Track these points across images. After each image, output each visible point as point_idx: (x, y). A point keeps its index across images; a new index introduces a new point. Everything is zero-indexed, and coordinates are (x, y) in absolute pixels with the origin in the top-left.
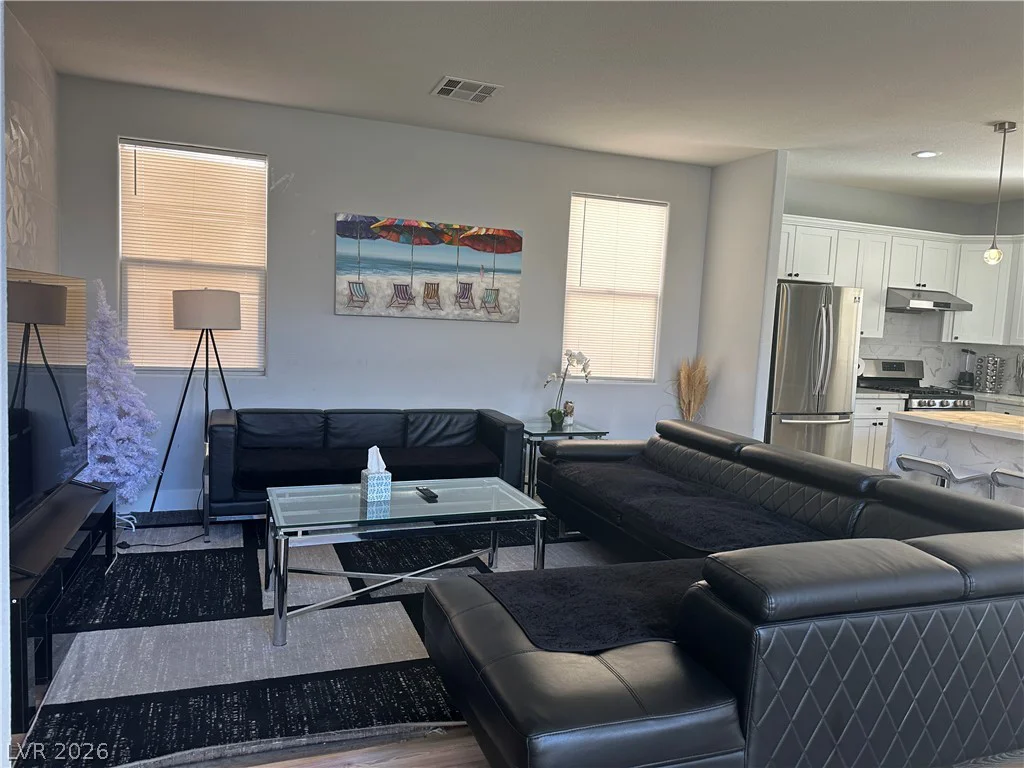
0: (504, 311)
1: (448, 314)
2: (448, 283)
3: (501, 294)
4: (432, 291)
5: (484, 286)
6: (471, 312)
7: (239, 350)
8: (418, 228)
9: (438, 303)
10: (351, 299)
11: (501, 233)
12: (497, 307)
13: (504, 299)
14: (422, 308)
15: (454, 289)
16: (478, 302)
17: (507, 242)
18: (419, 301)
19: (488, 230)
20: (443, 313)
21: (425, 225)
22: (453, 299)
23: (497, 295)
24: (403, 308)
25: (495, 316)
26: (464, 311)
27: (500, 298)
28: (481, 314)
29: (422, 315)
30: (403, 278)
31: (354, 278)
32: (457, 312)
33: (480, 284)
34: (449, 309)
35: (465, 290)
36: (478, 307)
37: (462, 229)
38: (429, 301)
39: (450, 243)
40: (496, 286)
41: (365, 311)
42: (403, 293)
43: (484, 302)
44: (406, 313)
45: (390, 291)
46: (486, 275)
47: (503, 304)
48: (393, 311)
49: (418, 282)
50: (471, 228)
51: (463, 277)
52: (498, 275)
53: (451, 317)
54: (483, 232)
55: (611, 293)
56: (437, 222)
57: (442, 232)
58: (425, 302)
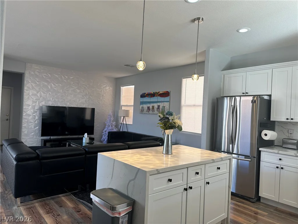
2: (156, 105)
3: (165, 108)
4: (153, 107)
7: (129, 121)
9: (154, 110)
10: (142, 111)
11: (165, 92)
14: (151, 112)
15: (157, 107)
17: (166, 94)
18: (151, 110)
19: (163, 92)
20: (155, 113)
21: (152, 93)
22: (156, 109)
23: (164, 108)
24: (148, 112)
30: (149, 105)
31: (142, 106)
34: (156, 112)
35: (159, 106)
37: (158, 92)
39: (156, 96)
40: (164, 105)
41: (143, 113)
42: (149, 108)
43: (162, 110)
45: (147, 108)
48: (147, 113)
49: (151, 106)
50: (160, 92)
51: (158, 104)
52: (165, 103)
53: (156, 114)
55: (194, 106)
56: (154, 92)
57: (155, 94)
58: (152, 110)
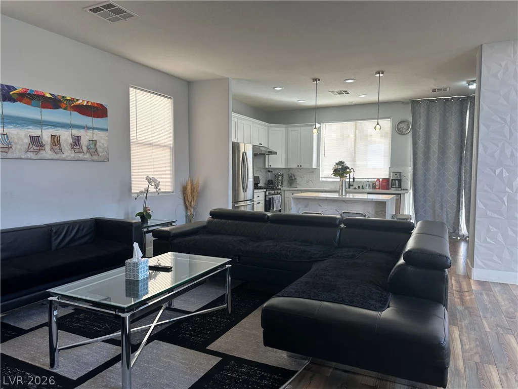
0: (100, 154)
1: (67, 156)
2: (66, 136)
3: (98, 144)
4: (56, 140)
5: (88, 138)
6: (81, 155)
8: (44, 97)
9: (60, 149)
11: (96, 105)
12: (96, 151)
13: (100, 146)
14: (50, 152)
15: (70, 140)
16: (85, 148)
17: (99, 111)
18: (48, 148)
19: (88, 102)
20: (64, 156)
21: (48, 96)
22: (70, 146)
23: (96, 145)
24: (37, 152)
25: (95, 158)
26: (77, 155)
27: (97, 146)
28: (87, 156)
29: (50, 158)
30: (36, 132)
32: (73, 155)
33: (86, 137)
34: (68, 153)
35: (77, 140)
36: (85, 152)
37: (72, 100)
38: (54, 147)
39: (65, 109)
40: (95, 138)
41: (10, 155)
42: (36, 141)
43: (88, 149)
44: (39, 156)
45: (27, 141)
46: (88, 131)
47: (99, 150)
48: (30, 155)
49: (46, 135)
50: (77, 100)
51: (75, 132)
52: (96, 132)
53: (69, 158)
54: (85, 103)
55: (151, 144)
56: (56, 94)
57: (60, 101)
58: (52, 148)
